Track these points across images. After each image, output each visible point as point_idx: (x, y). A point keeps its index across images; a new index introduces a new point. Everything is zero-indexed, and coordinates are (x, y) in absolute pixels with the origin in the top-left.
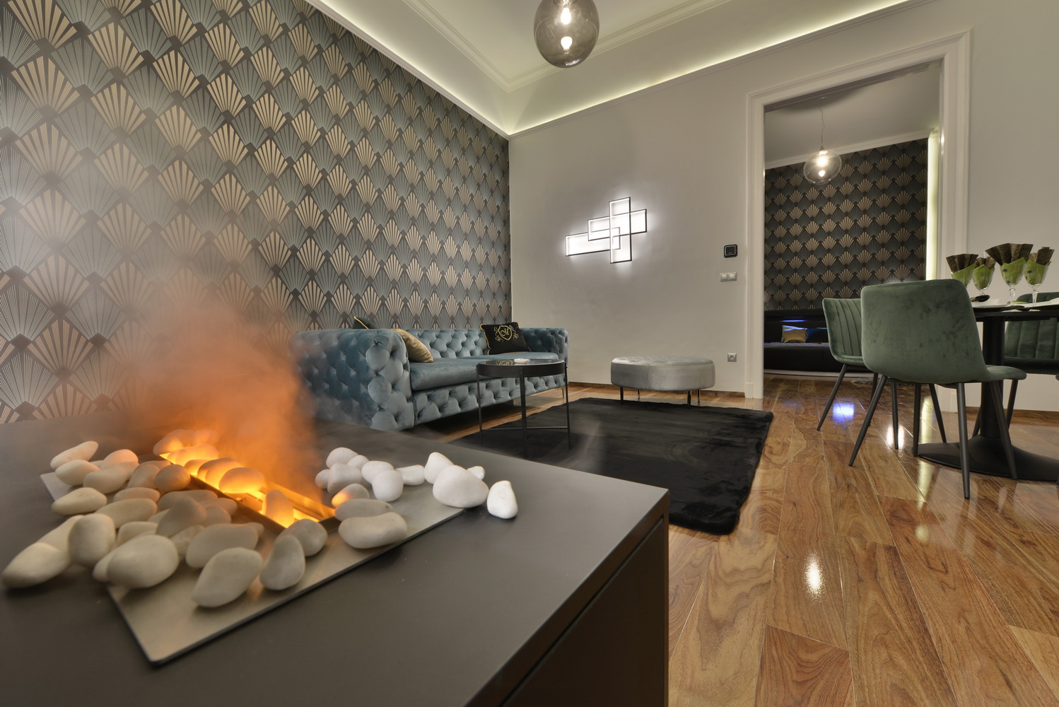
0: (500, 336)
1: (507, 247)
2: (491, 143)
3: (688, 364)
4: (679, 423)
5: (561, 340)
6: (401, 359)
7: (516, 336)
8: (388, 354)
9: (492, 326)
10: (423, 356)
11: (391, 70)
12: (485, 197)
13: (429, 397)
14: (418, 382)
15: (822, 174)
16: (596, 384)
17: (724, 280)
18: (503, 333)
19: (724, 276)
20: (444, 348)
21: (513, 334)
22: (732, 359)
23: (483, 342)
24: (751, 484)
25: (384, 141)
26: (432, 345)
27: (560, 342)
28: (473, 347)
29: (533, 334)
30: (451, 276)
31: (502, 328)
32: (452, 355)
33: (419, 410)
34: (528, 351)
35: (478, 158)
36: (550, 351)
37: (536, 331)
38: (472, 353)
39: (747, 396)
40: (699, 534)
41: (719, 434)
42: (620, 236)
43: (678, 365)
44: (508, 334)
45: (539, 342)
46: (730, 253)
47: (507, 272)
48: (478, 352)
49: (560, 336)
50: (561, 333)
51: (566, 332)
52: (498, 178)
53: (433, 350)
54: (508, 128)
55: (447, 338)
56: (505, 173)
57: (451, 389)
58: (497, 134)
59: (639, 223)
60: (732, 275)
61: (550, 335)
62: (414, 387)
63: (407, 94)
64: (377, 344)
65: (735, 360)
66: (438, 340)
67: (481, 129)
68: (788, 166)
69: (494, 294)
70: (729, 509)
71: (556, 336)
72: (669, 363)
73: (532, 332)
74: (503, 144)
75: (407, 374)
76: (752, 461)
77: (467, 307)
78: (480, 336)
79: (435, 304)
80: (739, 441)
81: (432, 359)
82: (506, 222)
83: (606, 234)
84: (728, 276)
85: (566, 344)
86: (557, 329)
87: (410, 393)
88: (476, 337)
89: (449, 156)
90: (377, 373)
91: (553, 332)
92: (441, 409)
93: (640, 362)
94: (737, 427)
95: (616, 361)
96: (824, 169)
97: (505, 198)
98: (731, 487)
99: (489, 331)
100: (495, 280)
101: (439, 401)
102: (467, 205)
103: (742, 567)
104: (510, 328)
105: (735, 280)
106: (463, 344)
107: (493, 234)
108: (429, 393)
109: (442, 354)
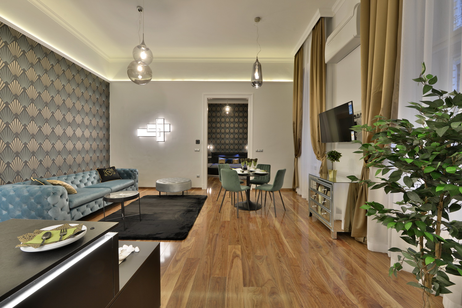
0: (106, 174)
1: (108, 129)
2: (101, 84)
3: (182, 183)
4: (178, 204)
5: (135, 174)
6: (65, 197)
7: (114, 173)
8: (59, 197)
9: (103, 169)
10: (72, 191)
11: (48, 53)
12: (97, 108)
13: (77, 210)
14: (73, 206)
15: (227, 113)
16: (150, 187)
17: (196, 151)
18: (108, 172)
19: (196, 150)
20: (79, 183)
21: (113, 173)
22: (198, 177)
23: (98, 176)
24: (194, 224)
25: (43, 86)
26: (72, 183)
27: (135, 175)
28: (92, 179)
29: (122, 172)
30: (79, 145)
31: (107, 170)
32: (83, 185)
33: (73, 216)
34: (120, 179)
35: (94, 91)
36: (130, 179)
37: (124, 171)
38: (92, 183)
39: (202, 189)
40: (177, 241)
41: (190, 207)
42: (160, 132)
43: (179, 183)
44: (110, 172)
45: (125, 175)
46: (198, 142)
47: (108, 140)
48: (95, 181)
49: (135, 172)
50: (135, 171)
51: (137, 170)
52: (104, 99)
53: (73, 185)
54: (109, 78)
55: (80, 178)
56: (108, 97)
57: (87, 204)
58: (104, 80)
59: (167, 128)
60: (198, 150)
61: (130, 172)
62: (71, 208)
63: (56, 64)
64: (54, 194)
65: (199, 177)
66: (76, 180)
67: (96, 78)
68: (221, 104)
69: (101, 151)
70: (186, 233)
71: (133, 173)
72: (176, 183)
73: (122, 171)
74: (107, 85)
75: (68, 203)
76: (196, 216)
77: (87, 158)
78: (96, 174)
79: (70, 159)
80: (194, 209)
81: (76, 192)
82: (108, 119)
83: (154, 130)
84: (197, 150)
85: (137, 175)
86: (133, 170)
87: (69, 211)
88: (94, 175)
89: (79, 91)
90: (54, 206)
91: (132, 171)
92: (82, 214)
93: (167, 183)
94: (196, 203)
95: (158, 182)
96: (228, 112)
97: (108, 108)
98: (188, 226)
99: (101, 172)
100: (102, 144)
101: (82, 211)
102: (88, 113)
103: (185, 247)
104: (112, 170)
105: (199, 151)
106: (88, 179)
107: (101, 124)
108: (77, 208)
109: (77, 186)
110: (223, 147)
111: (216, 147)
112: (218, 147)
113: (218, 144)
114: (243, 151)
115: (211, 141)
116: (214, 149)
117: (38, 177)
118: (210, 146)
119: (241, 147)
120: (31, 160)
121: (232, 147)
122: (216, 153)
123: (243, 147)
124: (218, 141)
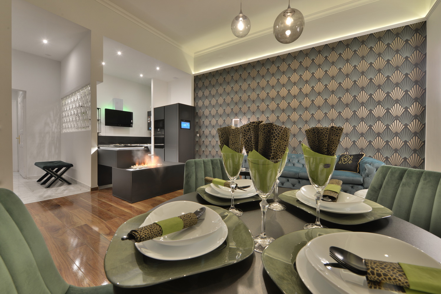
18: (344, 160)
21: (349, 161)
31: (345, 157)
34: (356, 171)
104: (351, 157)
117: (297, 153)
120: (292, 140)
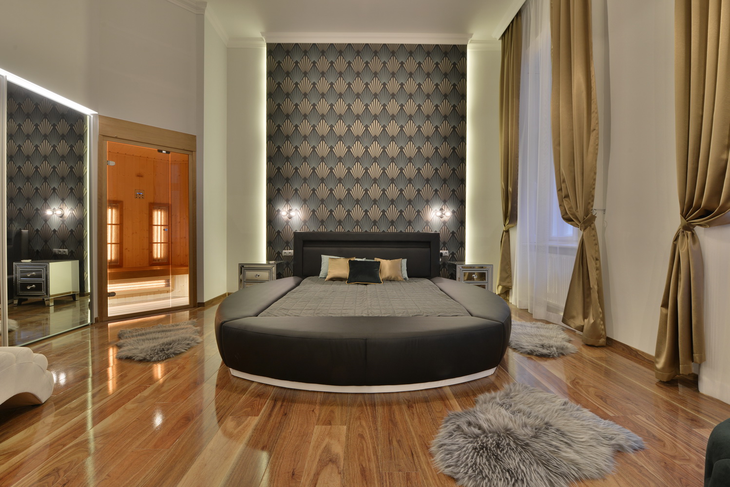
110: (340, 212)
111: (314, 211)
112: (323, 212)
113: (322, 201)
114: (419, 228)
115: (296, 190)
116: (305, 222)
118: (290, 210)
119: (410, 212)
121: (375, 212)
122: (313, 234)
123: (418, 212)
124: (323, 191)
